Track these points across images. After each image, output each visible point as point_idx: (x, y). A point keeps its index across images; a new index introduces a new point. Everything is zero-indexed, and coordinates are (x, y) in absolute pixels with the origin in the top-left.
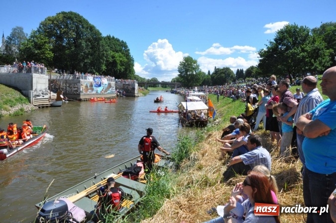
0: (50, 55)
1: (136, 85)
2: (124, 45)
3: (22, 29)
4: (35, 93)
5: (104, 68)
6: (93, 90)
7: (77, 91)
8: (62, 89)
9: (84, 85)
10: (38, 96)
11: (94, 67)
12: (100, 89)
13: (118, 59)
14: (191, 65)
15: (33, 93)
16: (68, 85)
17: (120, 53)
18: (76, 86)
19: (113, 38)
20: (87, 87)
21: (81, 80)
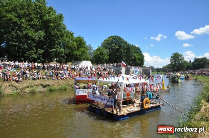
0: (107, 57)
1: (151, 71)
2: (138, 49)
13: (137, 57)
14: (178, 57)
17: (137, 54)
18: (128, 72)
19: (133, 45)
20: (132, 72)
21: (130, 69)
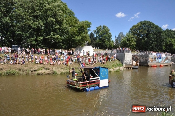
0: (134, 43)
3: (122, 33)
4: (126, 62)
5: (164, 48)
6: (156, 60)
7: (147, 61)
8: (139, 60)
9: (151, 58)
10: (127, 63)
11: (158, 48)
12: (160, 60)
13: (173, 43)
15: (124, 62)
16: (142, 58)
18: (146, 59)
20: (152, 59)
21: (149, 55)
